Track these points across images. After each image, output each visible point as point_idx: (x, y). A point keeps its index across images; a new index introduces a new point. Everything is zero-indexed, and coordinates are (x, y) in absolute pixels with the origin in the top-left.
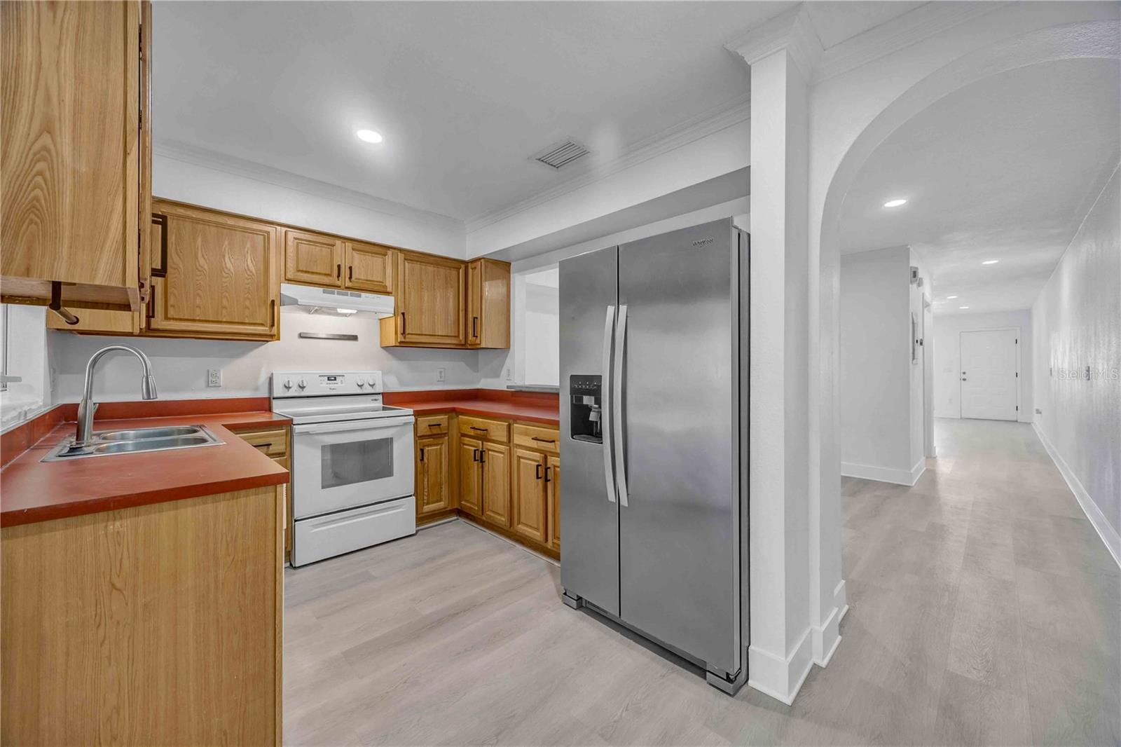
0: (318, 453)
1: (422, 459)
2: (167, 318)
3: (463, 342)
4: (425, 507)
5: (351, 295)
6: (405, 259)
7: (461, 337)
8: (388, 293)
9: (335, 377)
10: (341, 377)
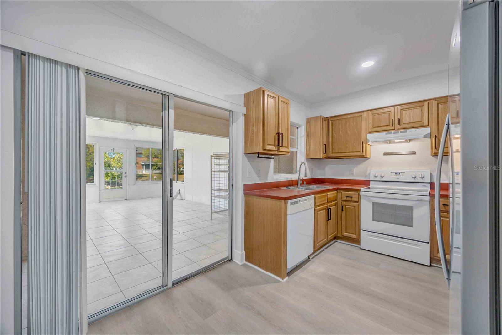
0: (371, 205)
2: (332, 153)
5: (401, 132)
6: (439, 103)
8: (426, 126)
9: (400, 173)
10: (403, 173)
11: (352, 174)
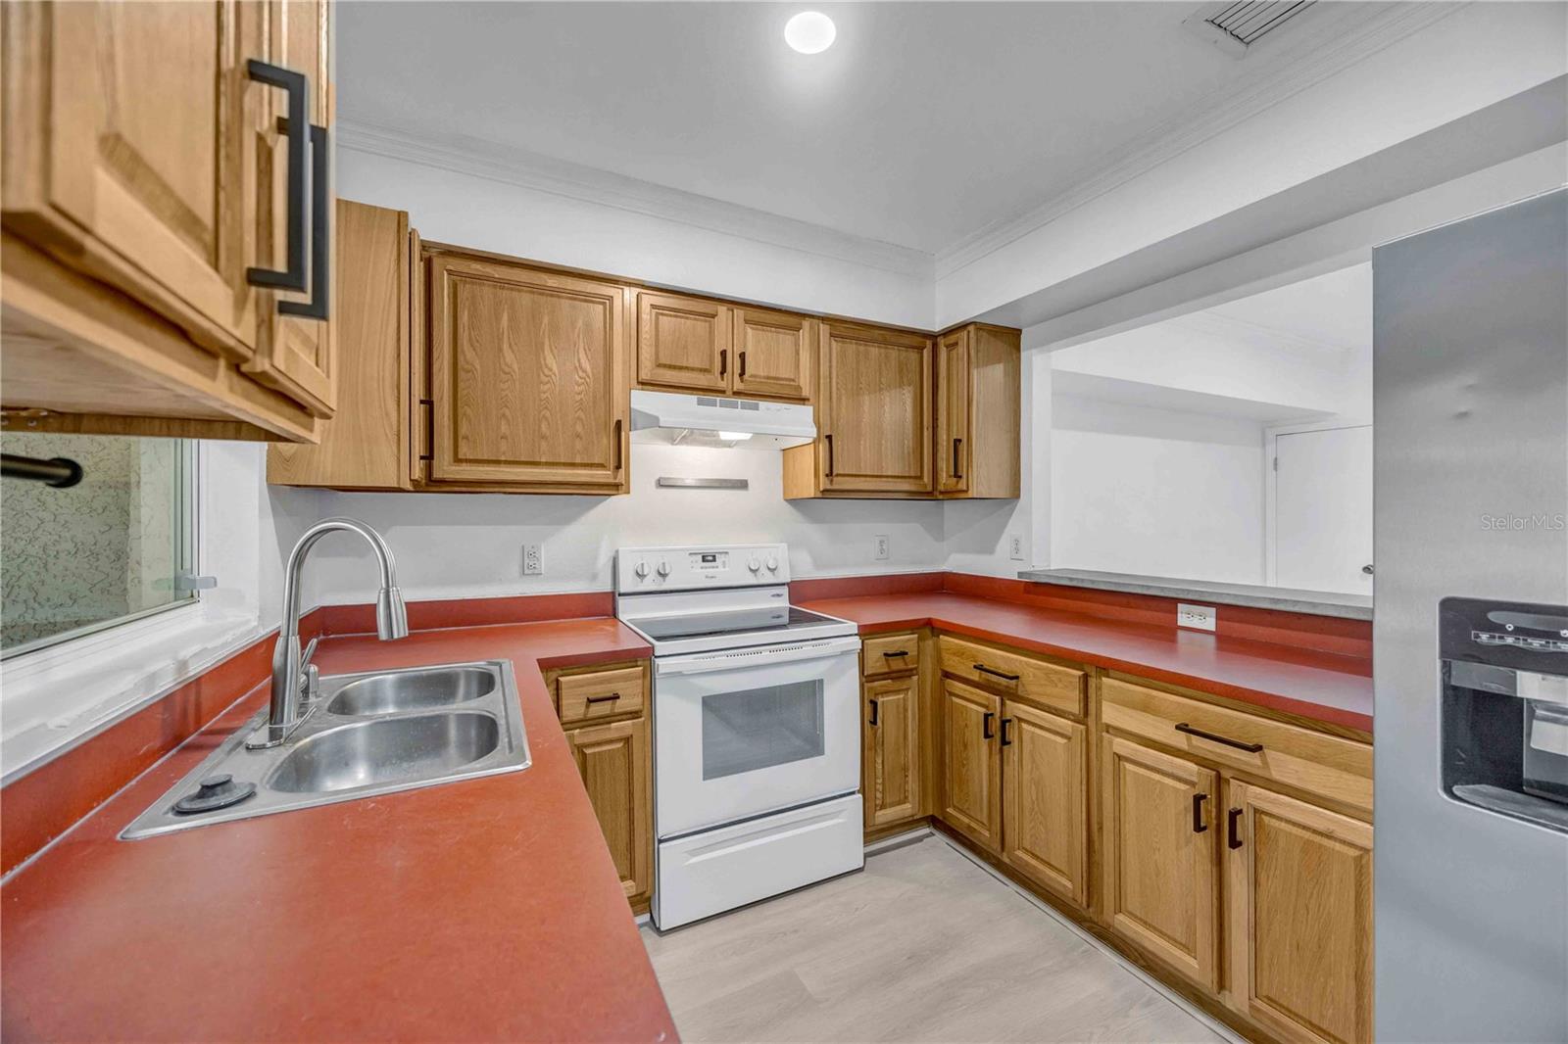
0: (696, 711)
1: (874, 722)
2: (457, 460)
3: (929, 489)
4: (879, 813)
5: (744, 407)
6: (831, 335)
7: (927, 478)
8: (803, 400)
9: (714, 556)
10: (723, 555)
11: (536, 572)
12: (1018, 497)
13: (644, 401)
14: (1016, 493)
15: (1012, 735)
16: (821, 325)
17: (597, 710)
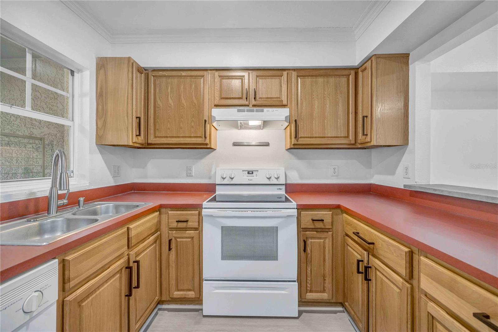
0: (219, 232)
1: (305, 251)
2: (156, 137)
3: (353, 142)
4: (308, 294)
5: (257, 111)
6: (298, 76)
7: (352, 137)
8: (284, 106)
9: (253, 172)
10: (256, 172)
11: (191, 175)
12: (407, 144)
13: (217, 113)
14: (406, 142)
15: (372, 276)
16: (293, 72)
17: (181, 225)
